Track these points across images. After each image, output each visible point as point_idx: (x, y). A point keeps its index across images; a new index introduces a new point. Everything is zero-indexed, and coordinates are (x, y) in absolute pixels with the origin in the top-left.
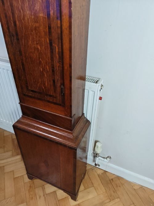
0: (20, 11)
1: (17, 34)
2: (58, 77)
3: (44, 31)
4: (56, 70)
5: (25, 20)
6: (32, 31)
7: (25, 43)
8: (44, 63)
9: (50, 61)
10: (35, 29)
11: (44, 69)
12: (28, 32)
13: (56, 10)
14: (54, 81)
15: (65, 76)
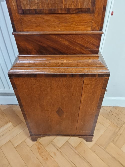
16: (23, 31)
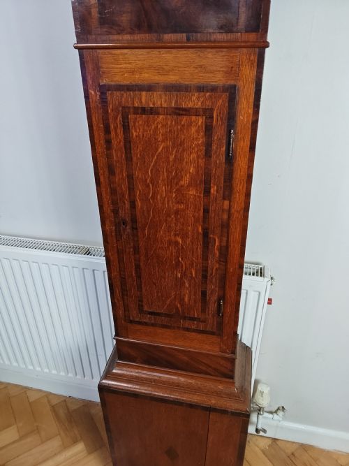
0: (148, 186)
1: (134, 220)
2: (213, 287)
3: (194, 217)
4: (211, 275)
5: (157, 199)
6: (169, 215)
7: (149, 234)
8: (186, 264)
9: (201, 261)
10: (177, 212)
11: (184, 275)
12: (159, 217)
13: (222, 185)
14: (204, 294)
15: (228, 283)
16: (128, 338)
